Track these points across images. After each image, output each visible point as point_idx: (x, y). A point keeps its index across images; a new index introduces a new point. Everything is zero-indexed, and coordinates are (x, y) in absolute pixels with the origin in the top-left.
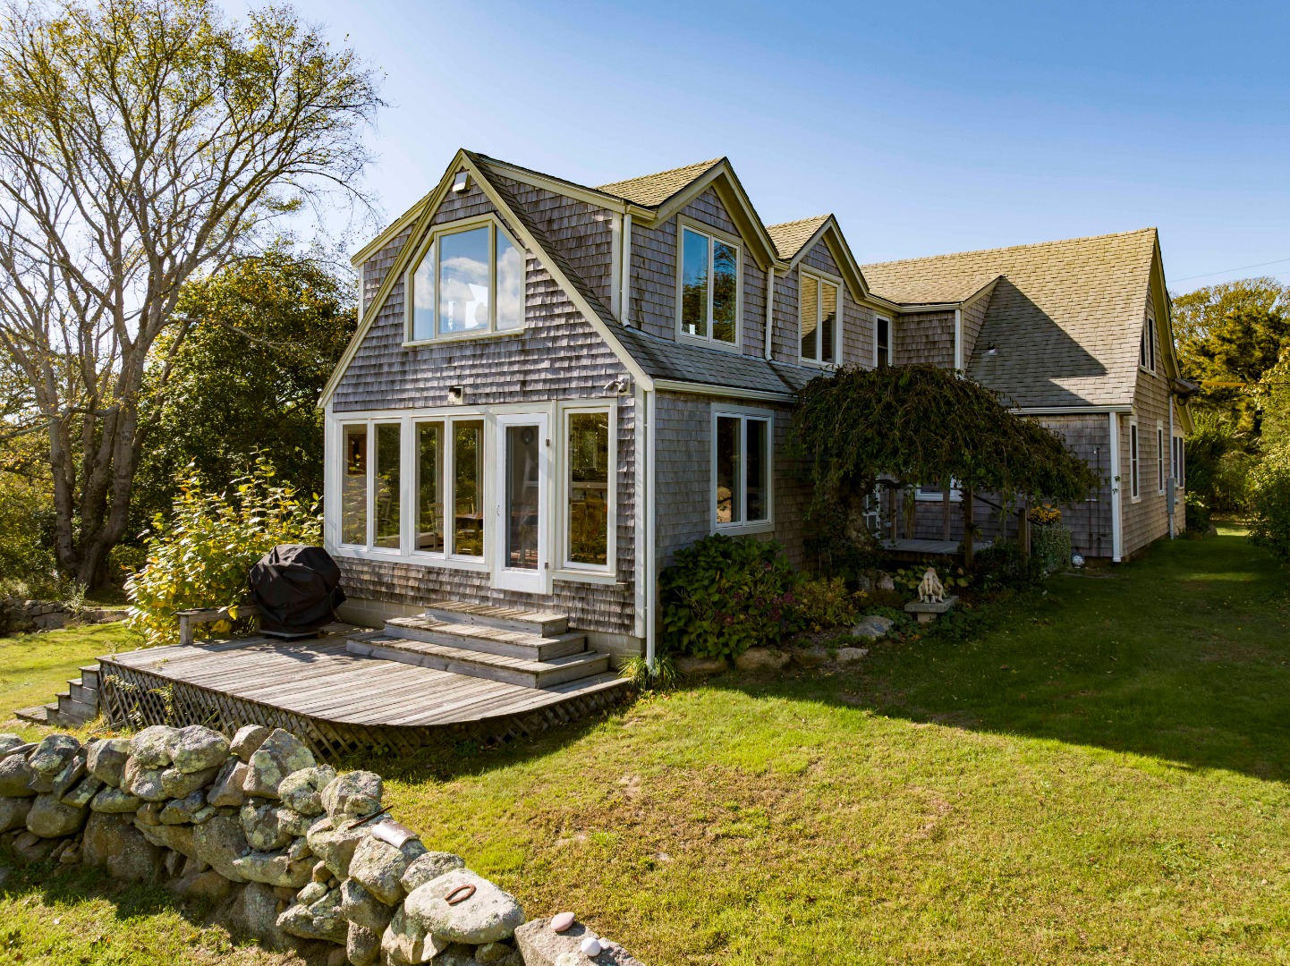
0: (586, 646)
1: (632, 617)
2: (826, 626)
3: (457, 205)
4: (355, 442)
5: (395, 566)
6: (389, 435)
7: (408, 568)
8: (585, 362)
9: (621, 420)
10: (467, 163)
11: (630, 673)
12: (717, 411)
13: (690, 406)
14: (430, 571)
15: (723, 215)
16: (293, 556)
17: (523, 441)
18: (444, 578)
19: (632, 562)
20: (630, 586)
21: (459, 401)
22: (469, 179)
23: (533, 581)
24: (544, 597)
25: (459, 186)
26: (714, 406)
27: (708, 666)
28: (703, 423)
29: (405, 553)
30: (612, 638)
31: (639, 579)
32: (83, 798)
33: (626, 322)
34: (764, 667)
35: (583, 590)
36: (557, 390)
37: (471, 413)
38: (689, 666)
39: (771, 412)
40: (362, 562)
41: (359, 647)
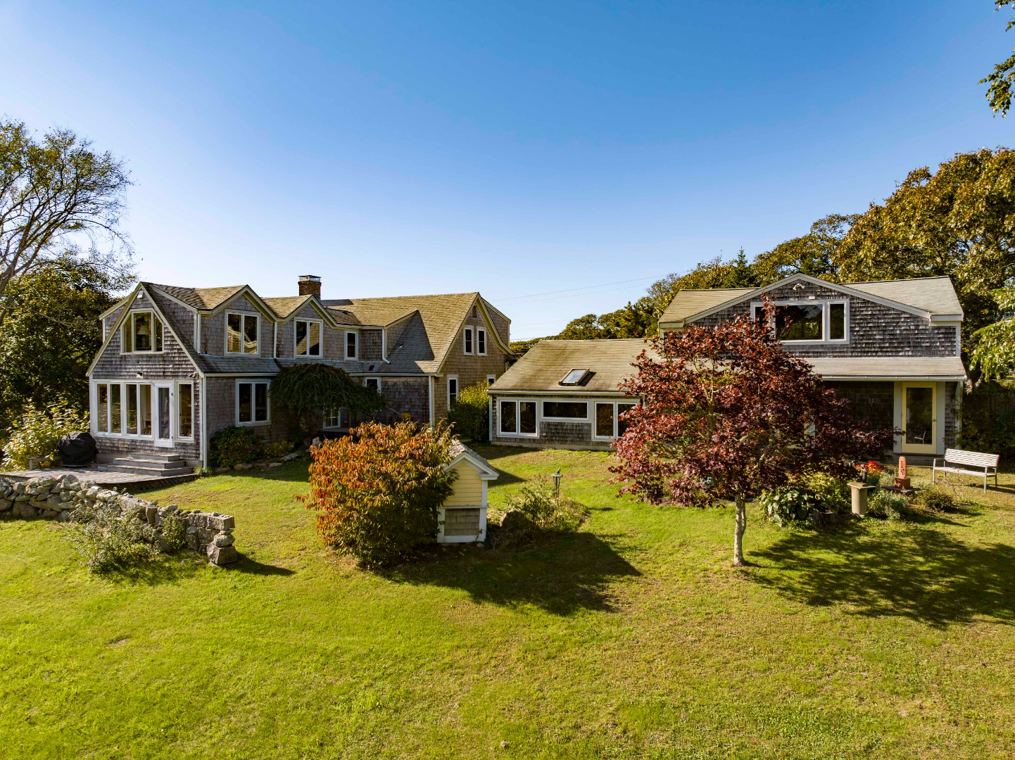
0: (185, 464)
1: (199, 454)
2: (273, 457)
3: (140, 303)
4: (102, 390)
5: (119, 440)
6: (116, 389)
7: (124, 440)
8: (184, 366)
9: (195, 387)
10: (143, 287)
11: (198, 472)
12: (238, 382)
13: (225, 381)
14: (132, 441)
15: (249, 305)
16: (76, 436)
17: (164, 393)
18: (138, 444)
19: (199, 435)
20: (198, 443)
21: (142, 377)
22: (144, 294)
23: (168, 443)
24: (172, 449)
25: (140, 296)
26: (237, 380)
27: (225, 469)
28: (232, 387)
29: (123, 435)
30: (192, 461)
31: (201, 441)
32: (13, 498)
33: (199, 352)
34: (243, 469)
35: (184, 445)
36: (175, 375)
37: (147, 382)
38: (219, 470)
39: (270, 380)
40: (106, 439)
41: (103, 468)
